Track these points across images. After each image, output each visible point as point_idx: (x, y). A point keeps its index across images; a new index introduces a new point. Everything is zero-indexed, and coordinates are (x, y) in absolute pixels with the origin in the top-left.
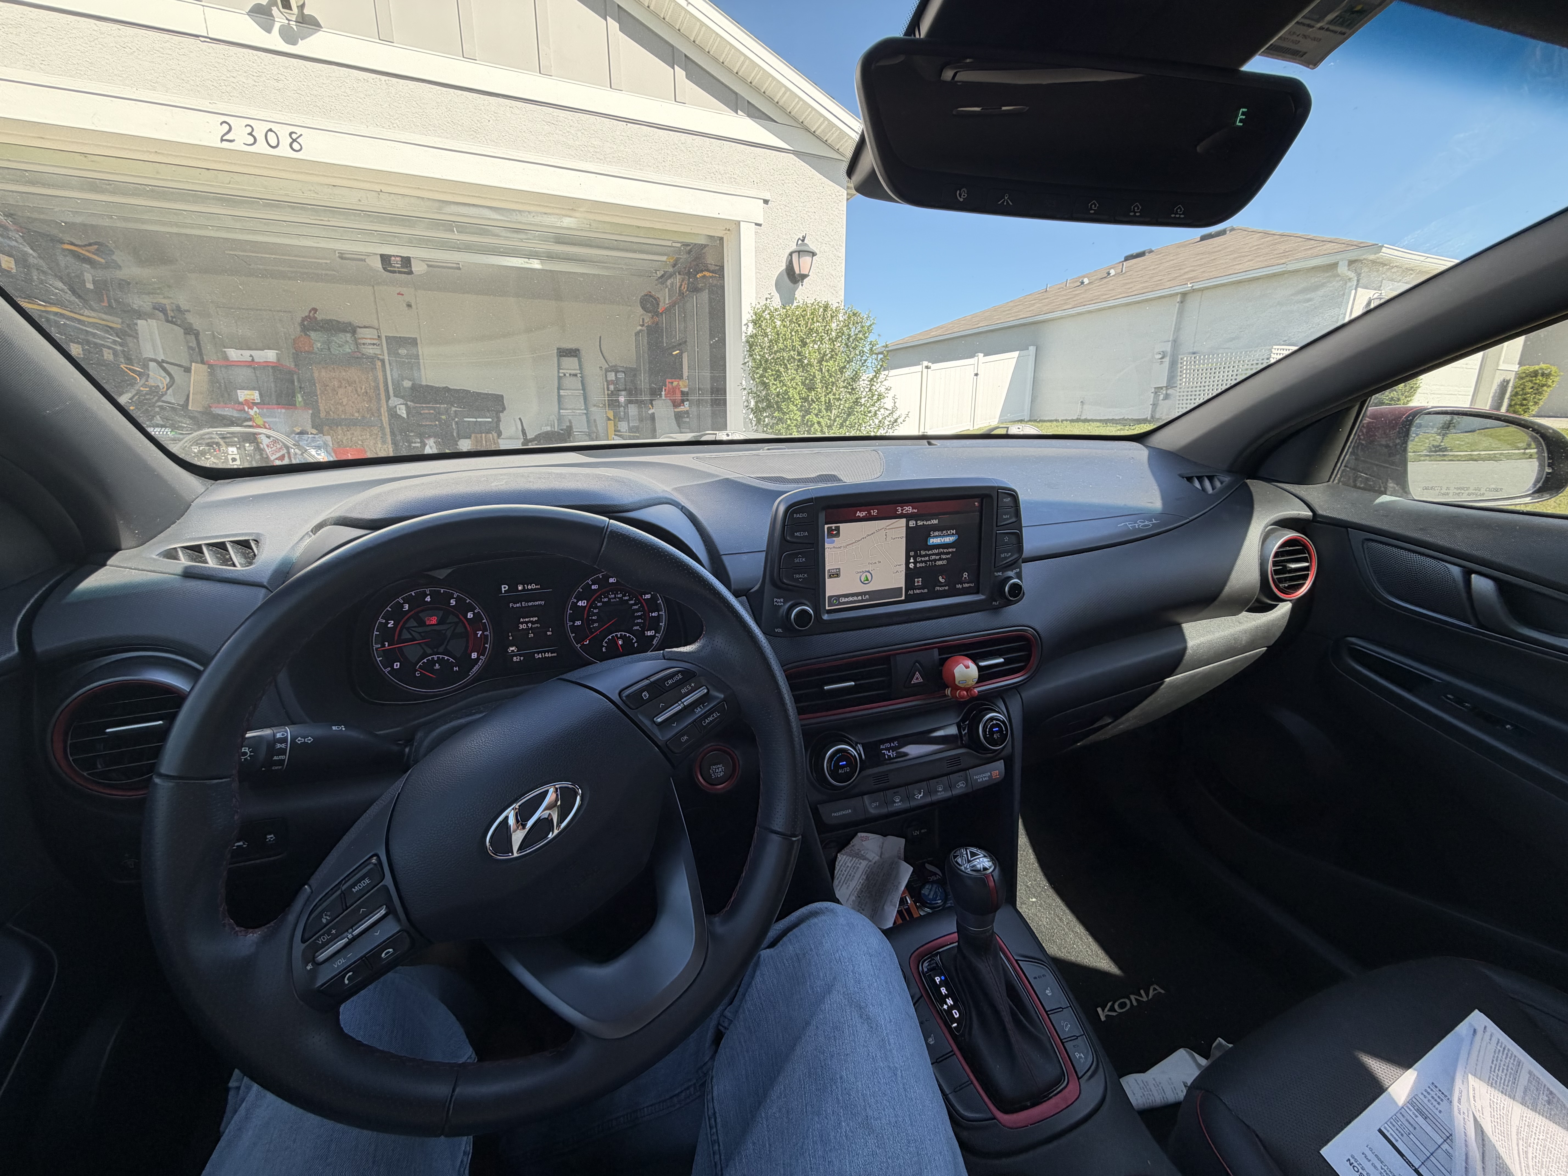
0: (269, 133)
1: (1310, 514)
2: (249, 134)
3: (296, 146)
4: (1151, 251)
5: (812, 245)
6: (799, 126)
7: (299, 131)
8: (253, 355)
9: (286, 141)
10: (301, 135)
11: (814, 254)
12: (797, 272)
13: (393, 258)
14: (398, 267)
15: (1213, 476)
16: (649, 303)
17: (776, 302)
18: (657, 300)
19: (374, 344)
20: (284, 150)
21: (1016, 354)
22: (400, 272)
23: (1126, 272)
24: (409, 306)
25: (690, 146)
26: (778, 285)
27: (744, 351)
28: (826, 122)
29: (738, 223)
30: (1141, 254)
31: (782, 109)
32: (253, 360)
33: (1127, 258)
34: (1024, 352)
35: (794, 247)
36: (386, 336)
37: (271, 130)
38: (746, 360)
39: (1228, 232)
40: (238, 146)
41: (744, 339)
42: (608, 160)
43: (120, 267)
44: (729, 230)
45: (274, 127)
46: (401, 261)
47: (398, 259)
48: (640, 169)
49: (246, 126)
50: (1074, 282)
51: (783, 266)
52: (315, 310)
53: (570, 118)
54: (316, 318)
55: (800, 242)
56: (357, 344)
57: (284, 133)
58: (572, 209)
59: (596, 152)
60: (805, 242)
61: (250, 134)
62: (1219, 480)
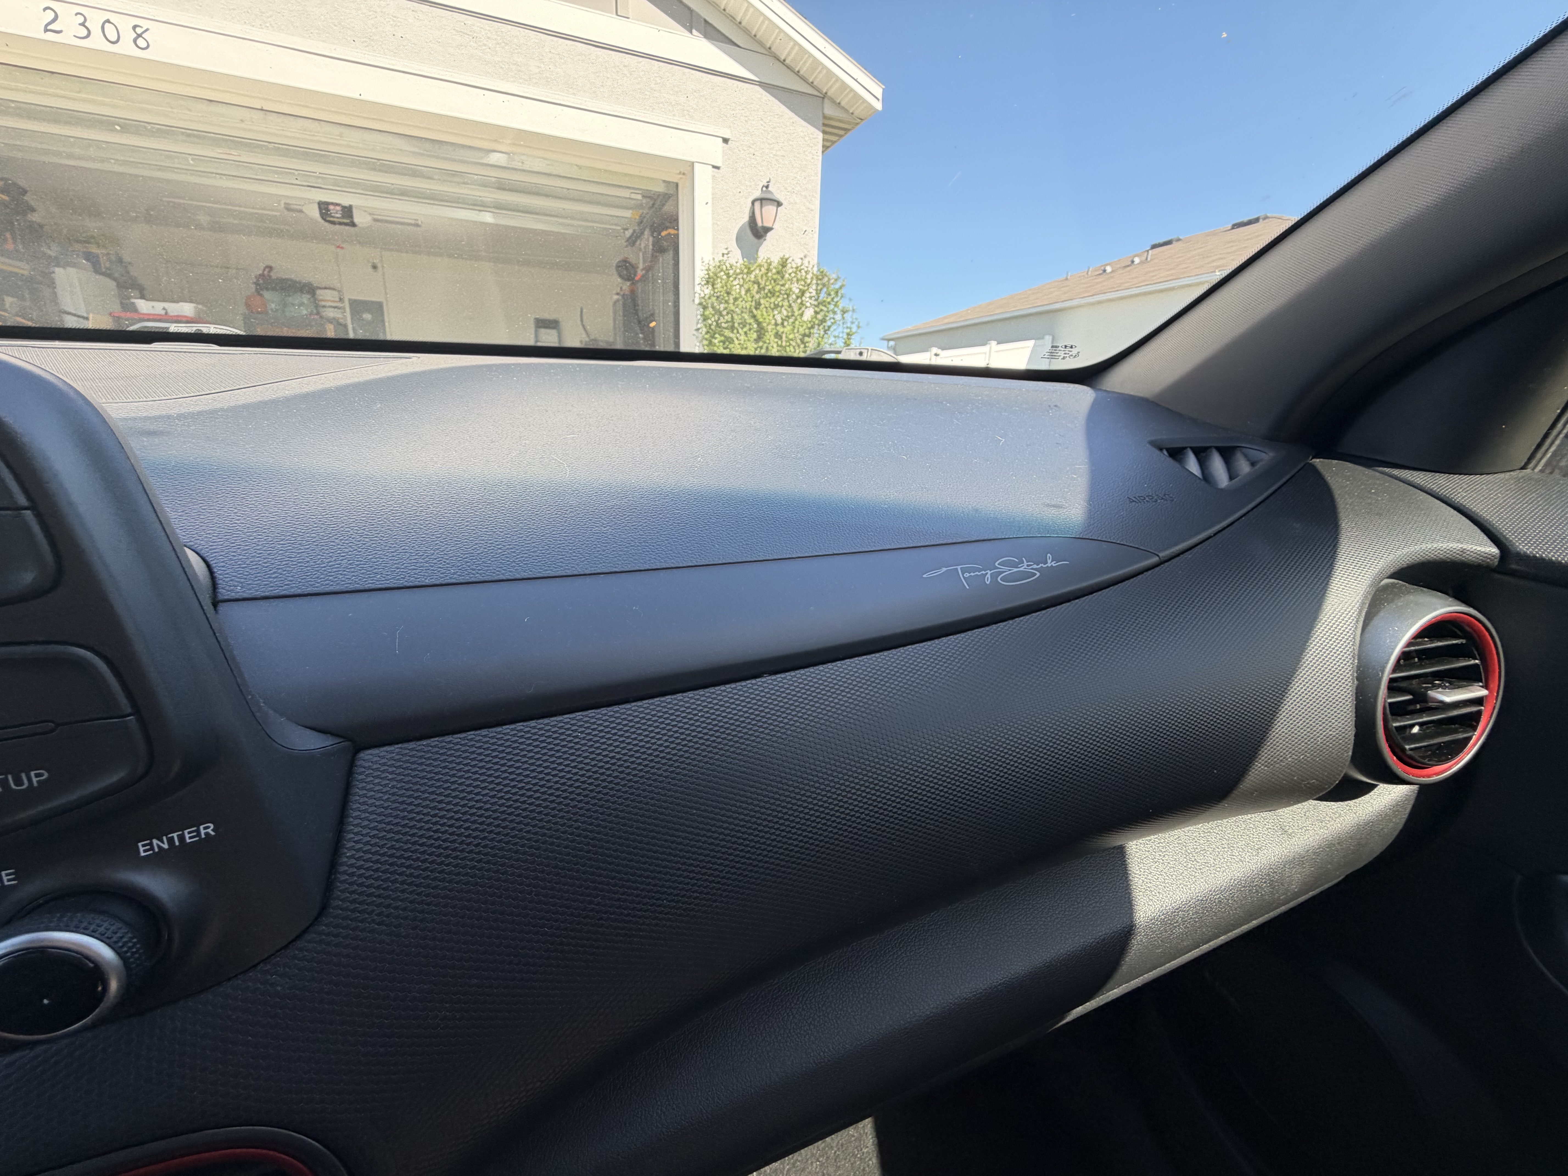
0: (107, 24)
1: (1494, 550)
2: (80, 24)
3: (141, 43)
4: (1178, 240)
5: (777, 192)
6: (765, 52)
7: (145, 24)
8: (166, 307)
9: (128, 36)
10: (147, 30)
11: (779, 204)
12: (759, 224)
13: (331, 207)
14: (338, 218)
15: (1234, 448)
16: (626, 269)
17: (736, 258)
18: (634, 267)
19: (335, 307)
20: (126, 47)
21: (1031, 343)
22: (340, 224)
23: (1151, 260)
24: (375, 267)
25: (634, 69)
26: (739, 239)
27: (697, 315)
28: (797, 47)
29: (692, 164)
30: (1169, 243)
31: (746, 31)
32: (166, 313)
33: (1154, 247)
34: (1040, 342)
35: (757, 194)
36: (350, 300)
37: (108, 21)
38: (699, 326)
39: (1261, 220)
40: (66, 38)
41: (697, 301)
42: (534, 81)
43: (33, 210)
44: (684, 174)
45: (113, 18)
46: (342, 210)
47: (338, 208)
48: (574, 94)
49: (77, 14)
50: (1096, 270)
51: (746, 218)
52: (270, 268)
53: (488, 28)
54: (270, 277)
55: (764, 189)
56: (317, 306)
57: (125, 25)
58: (495, 141)
59: (520, 71)
60: (770, 189)
61: (83, 24)
62: (1246, 456)
